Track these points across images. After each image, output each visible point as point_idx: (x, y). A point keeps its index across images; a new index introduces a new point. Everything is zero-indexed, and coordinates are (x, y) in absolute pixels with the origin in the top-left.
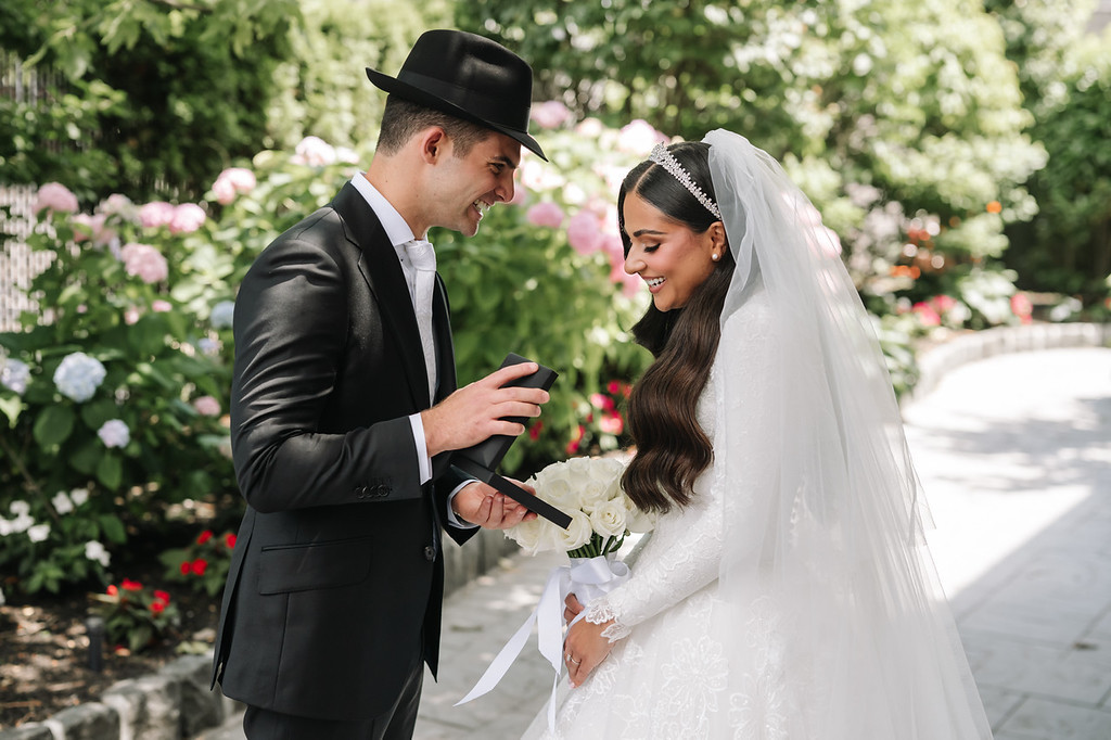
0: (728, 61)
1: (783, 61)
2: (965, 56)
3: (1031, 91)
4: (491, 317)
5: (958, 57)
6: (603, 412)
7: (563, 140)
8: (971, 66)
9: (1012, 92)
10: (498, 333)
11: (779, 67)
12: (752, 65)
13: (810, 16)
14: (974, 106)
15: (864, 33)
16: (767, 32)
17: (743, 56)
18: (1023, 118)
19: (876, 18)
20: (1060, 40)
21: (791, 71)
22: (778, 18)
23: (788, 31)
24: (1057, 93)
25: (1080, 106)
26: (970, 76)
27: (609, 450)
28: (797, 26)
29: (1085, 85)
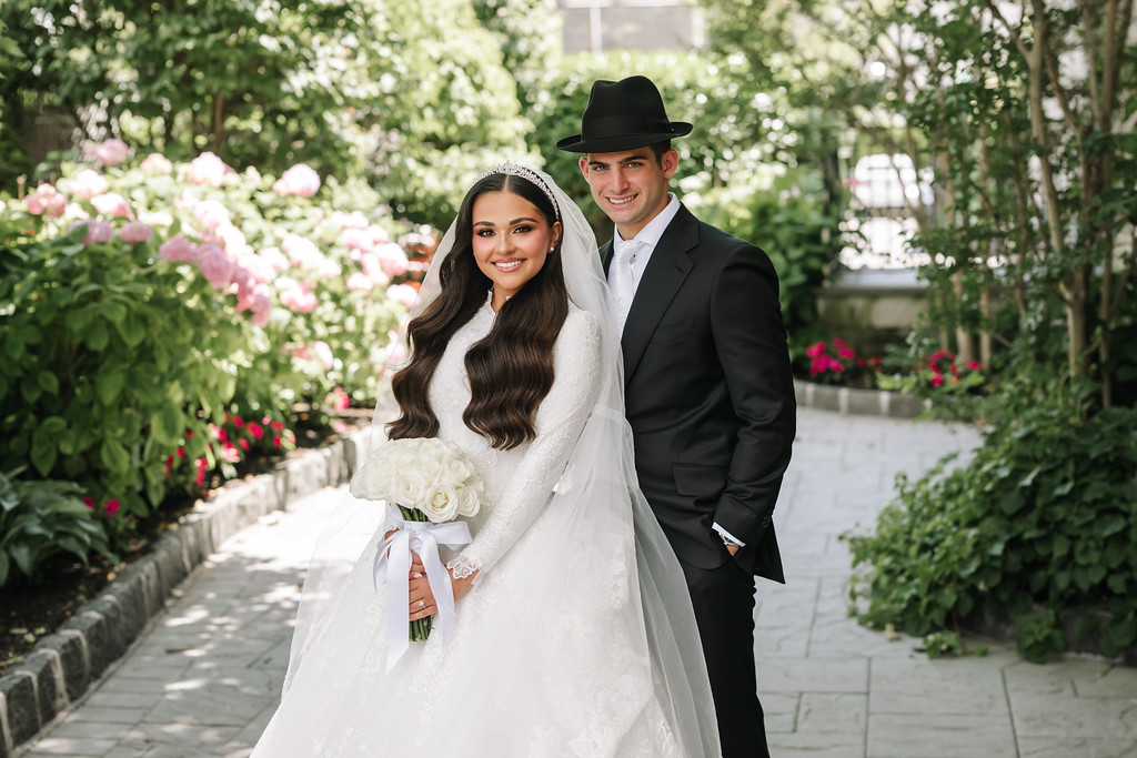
0: (285, 87)
1: (333, 84)
2: (471, 69)
3: (524, 99)
4: (135, 354)
5: (464, 69)
6: (220, 442)
7: (134, 176)
8: (478, 80)
9: (512, 103)
10: (140, 369)
11: (332, 90)
12: (306, 91)
13: (351, 40)
14: (484, 116)
15: (385, 52)
16: (315, 58)
17: (297, 81)
18: (525, 125)
19: (393, 37)
20: (541, 47)
21: (341, 94)
22: (322, 44)
23: (332, 56)
24: (544, 102)
25: (567, 112)
26: (479, 88)
27: (232, 478)
28: (340, 51)
29: (569, 91)
